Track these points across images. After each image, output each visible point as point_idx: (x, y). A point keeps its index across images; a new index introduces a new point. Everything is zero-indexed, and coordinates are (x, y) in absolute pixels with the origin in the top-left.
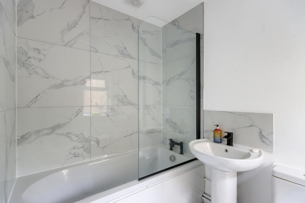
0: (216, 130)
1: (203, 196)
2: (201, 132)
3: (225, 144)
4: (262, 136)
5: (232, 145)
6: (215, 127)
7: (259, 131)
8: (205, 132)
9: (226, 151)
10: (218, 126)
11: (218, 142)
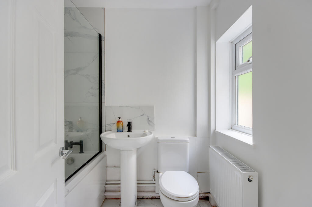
0: (119, 122)
1: (106, 184)
2: (103, 126)
3: (126, 132)
4: (149, 121)
5: (131, 131)
6: (118, 120)
7: (147, 118)
8: (107, 125)
9: (129, 136)
10: (120, 118)
11: (121, 132)
